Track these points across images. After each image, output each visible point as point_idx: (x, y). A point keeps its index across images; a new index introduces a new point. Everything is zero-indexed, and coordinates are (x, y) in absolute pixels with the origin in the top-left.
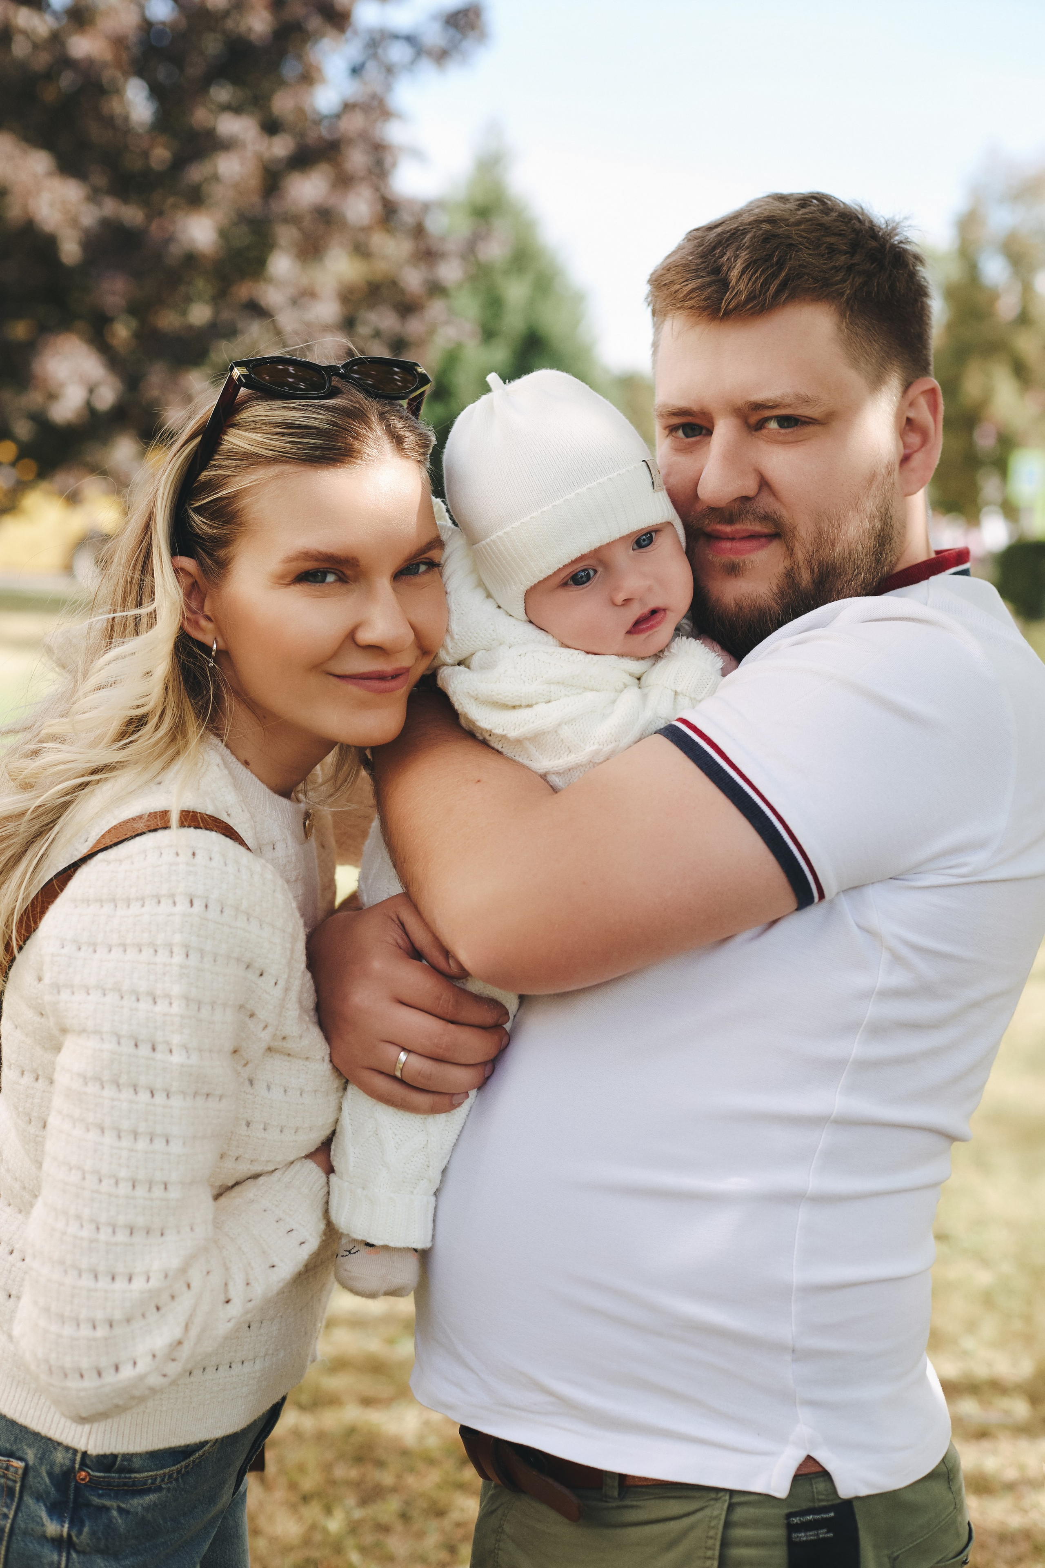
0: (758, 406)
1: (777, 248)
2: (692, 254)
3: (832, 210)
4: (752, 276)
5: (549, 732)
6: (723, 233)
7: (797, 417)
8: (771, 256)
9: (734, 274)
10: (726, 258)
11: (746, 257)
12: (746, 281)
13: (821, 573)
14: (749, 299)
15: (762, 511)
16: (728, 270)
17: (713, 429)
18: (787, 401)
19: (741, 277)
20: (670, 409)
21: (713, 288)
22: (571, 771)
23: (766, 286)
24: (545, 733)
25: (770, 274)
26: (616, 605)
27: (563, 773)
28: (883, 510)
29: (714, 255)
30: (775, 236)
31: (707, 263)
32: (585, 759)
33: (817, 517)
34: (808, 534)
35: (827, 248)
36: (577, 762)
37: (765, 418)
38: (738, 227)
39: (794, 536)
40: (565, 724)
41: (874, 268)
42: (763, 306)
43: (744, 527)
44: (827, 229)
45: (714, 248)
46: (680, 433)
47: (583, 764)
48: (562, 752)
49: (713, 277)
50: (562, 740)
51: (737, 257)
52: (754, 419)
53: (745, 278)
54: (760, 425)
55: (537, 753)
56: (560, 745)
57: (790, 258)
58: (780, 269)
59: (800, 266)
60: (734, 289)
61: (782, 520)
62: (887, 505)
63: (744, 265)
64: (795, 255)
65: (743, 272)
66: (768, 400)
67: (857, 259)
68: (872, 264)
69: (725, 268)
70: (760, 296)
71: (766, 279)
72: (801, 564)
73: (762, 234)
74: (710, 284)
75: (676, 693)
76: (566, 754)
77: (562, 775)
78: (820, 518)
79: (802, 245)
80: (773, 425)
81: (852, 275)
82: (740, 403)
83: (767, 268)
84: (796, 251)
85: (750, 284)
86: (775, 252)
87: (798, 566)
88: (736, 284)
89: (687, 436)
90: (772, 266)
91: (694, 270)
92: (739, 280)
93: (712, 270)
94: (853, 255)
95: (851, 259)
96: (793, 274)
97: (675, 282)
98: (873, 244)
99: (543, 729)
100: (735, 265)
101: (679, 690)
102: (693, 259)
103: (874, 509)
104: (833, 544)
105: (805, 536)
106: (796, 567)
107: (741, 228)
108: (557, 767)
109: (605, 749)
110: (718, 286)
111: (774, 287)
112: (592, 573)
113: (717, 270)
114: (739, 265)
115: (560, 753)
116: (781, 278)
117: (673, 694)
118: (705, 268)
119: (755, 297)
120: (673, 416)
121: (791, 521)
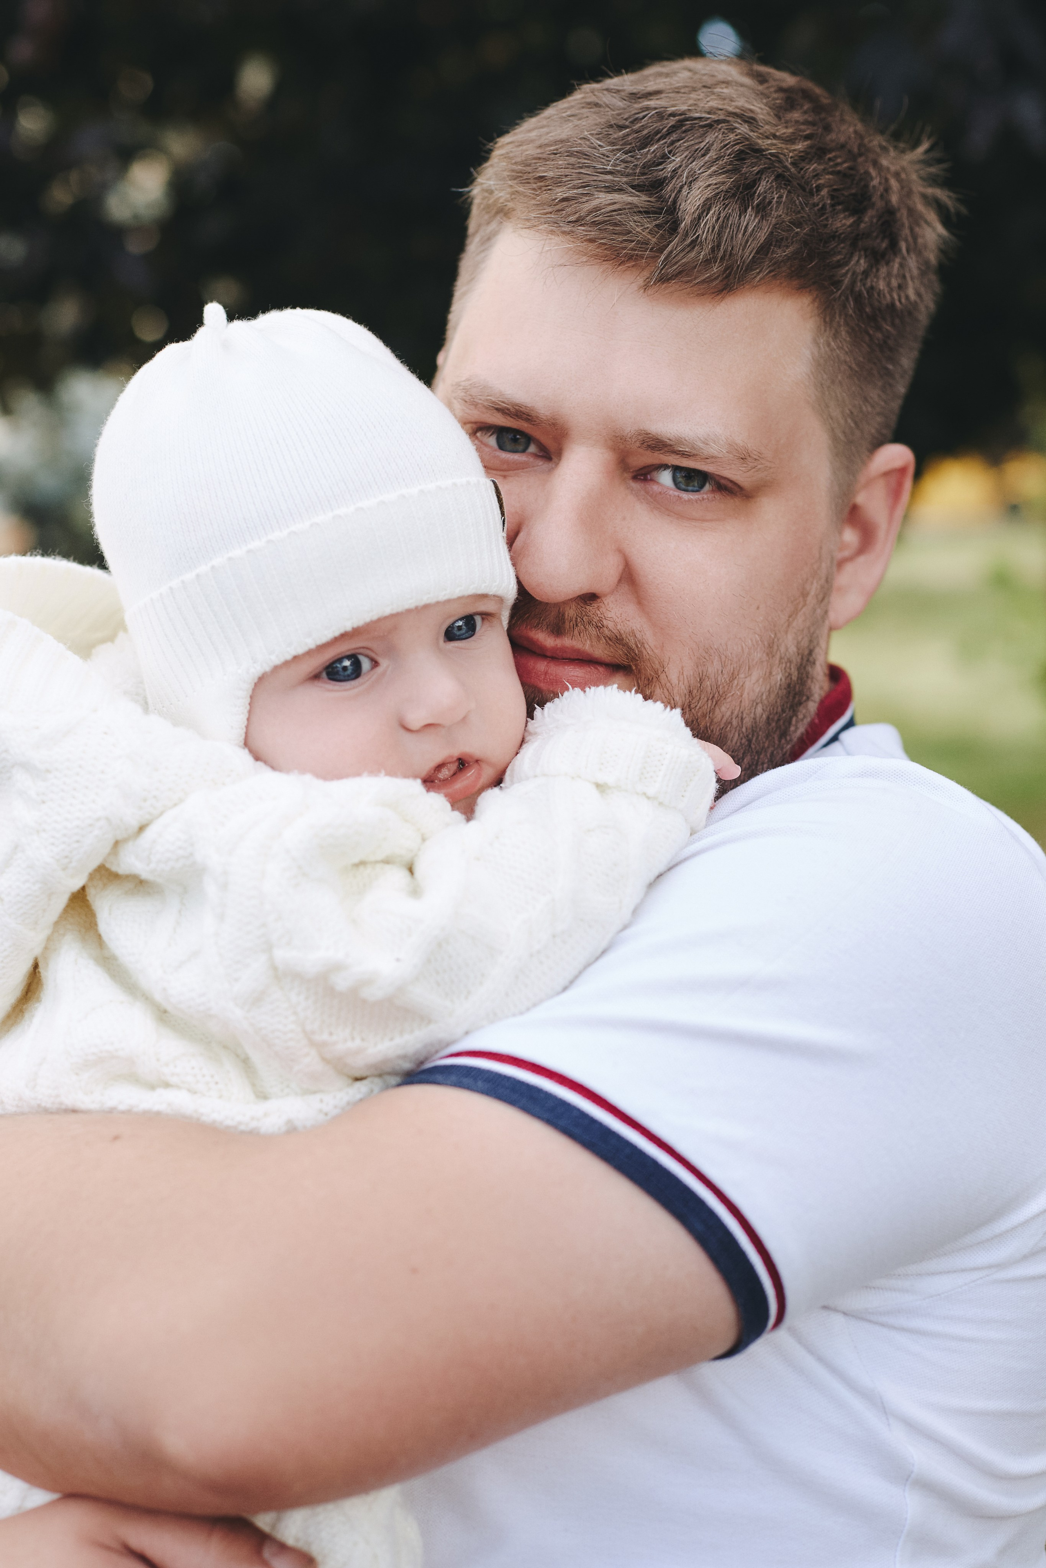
0: (656, 444)
10: (669, 165)
15: (612, 625)
26: (408, 730)
28: (805, 652)
33: (704, 654)
34: (681, 679)
37: (657, 463)
39: (656, 676)
43: (577, 644)
46: (492, 441)
54: (645, 473)
61: (643, 647)
62: (812, 645)
69: (669, 190)
80: (666, 478)
82: (629, 428)
89: (501, 447)
93: (641, 184)
103: (793, 649)
105: (675, 681)
112: (366, 664)
113: (655, 186)
118: (626, 174)
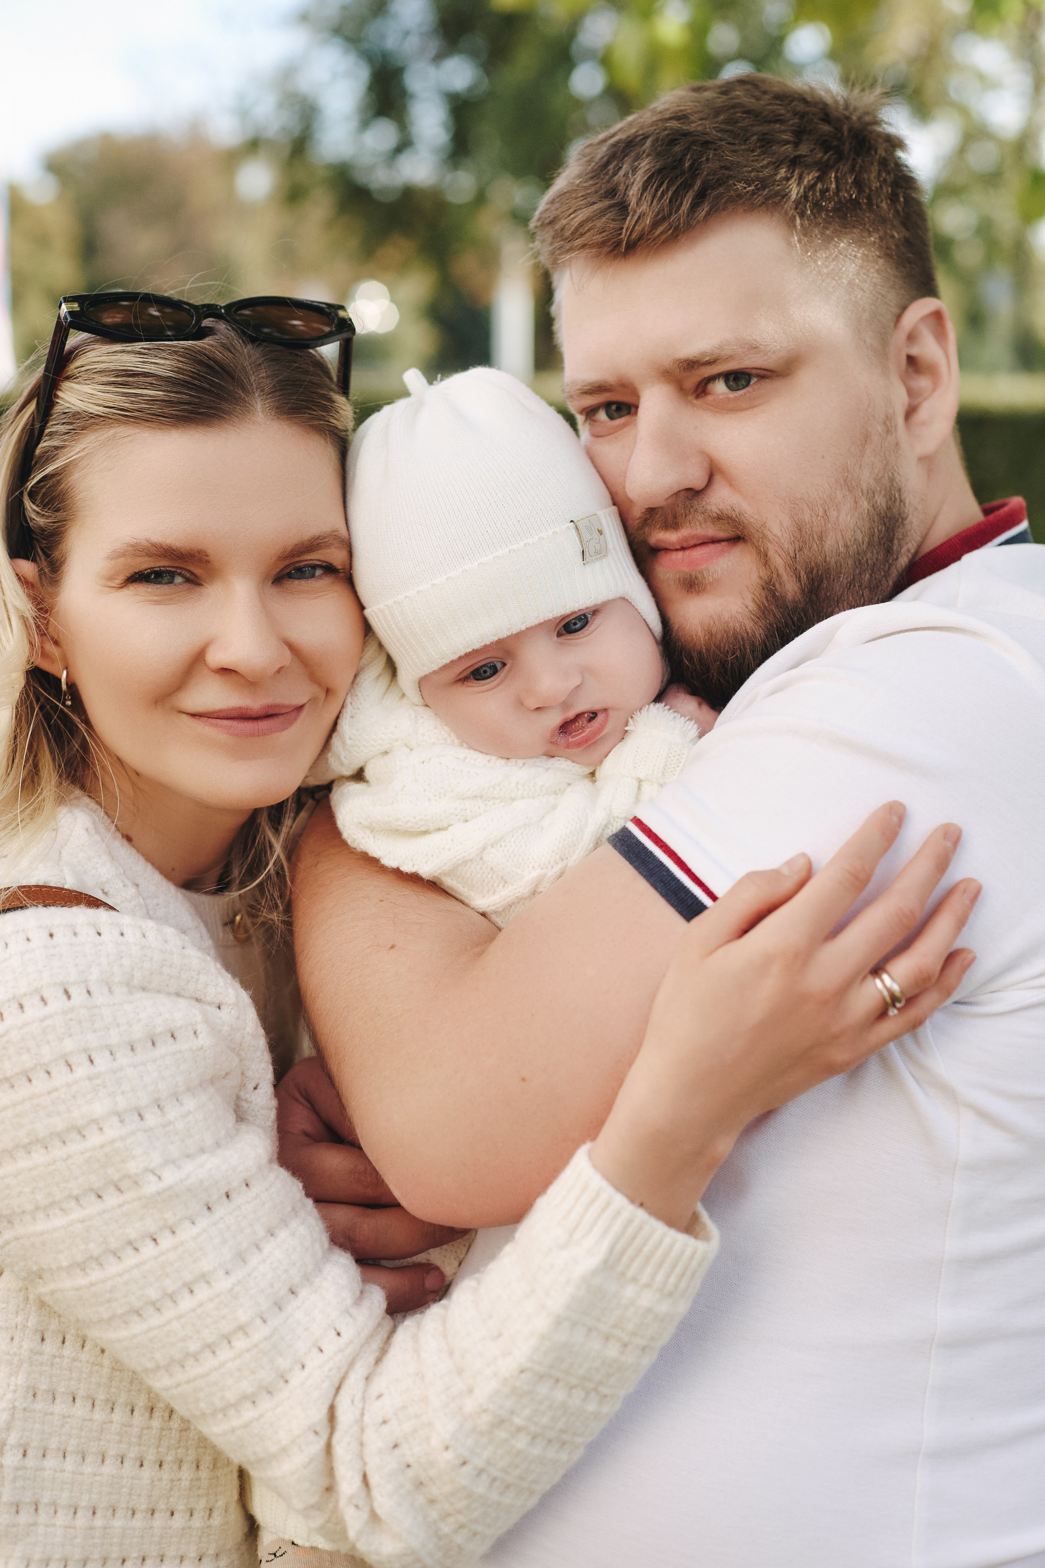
0: (691, 364)
1: (688, 149)
2: (579, 176)
3: (765, 92)
4: (657, 191)
5: (471, 860)
6: (618, 142)
7: (745, 370)
8: (681, 161)
9: (634, 192)
10: (622, 173)
11: (647, 167)
12: (649, 198)
13: (811, 580)
14: (655, 224)
15: (715, 509)
16: (626, 190)
17: (639, 402)
18: (727, 352)
19: (642, 195)
20: (579, 387)
21: (607, 217)
22: (513, 907)
23: (676, 201)
24: (466, 861)
25: (681, 184)
27: (504, 910)
28: (885, 481)
29: (607, 174)
30: (686, 134)
31: (598, 185)
32: (526, 890)
33: (793, 506)
34: (783, 530)
35: (759, 140)
36: (516, 895)
37: (705, 378)
38: (638, 131)
39: (764, 536)
40: (492, 847)
41: (829, 159)
42: (677, 228)
43: (694, 532)
44: (757, 116)
45: (608, 163)
46: (602, 416)
47: (525, 896)
48: (495, 885)
49: (607, 203)
50: (492, 869)
51: (634, 170)
52: (692, 380)
53: (648, 196)
54: (701, 389)
55: (466, 890)
56: (490, 876)
57: (707, 159)
58: (694, 177)
59: (722, 168)
60: (635, 211)
61: (742, 517)
62: (890, 474)
63: (645, 178)
64: (715, 155)
65: (645, 188)
66: (704, 354)
67: (803, 150)
68: (826, 153)
69: (622, 187)
70: (670, 214)
71: (675, 192)
72: (782, 571)
73: (668, 135)
74: (603, 212)
75: (640, 781)
76: (501, 886)
77: (503, 914)
78: (796, 506)
79: (721, 140)
80: (720, 388)
81: (796, 172)
82: (667, 362)
83: (677, 177)
84: (715, 150)
85: (655, 202)
86: (685, 155)
87: (778, 575)
88: (637, 204)
89: (611, 419)
90: (683, 173)
91: (583, 196)
92: (640, 199)
93: (605, 193)
94: (796, 145)
95: (794, 151)
96: (713, 179)
97: (560, 217)
98: (826, 128)
99: (464, 857)
100: (635, 180)
101: (642, 776)
102: (580, 182)
103: (872, 482)
104: (821, 539)
105: (779, 534)
106: (775, 576)
107: (640, 132)
108: (494, 905)
109: (550, 874)
110: (614, 213)
111: (688, 201)
113: (612, 192)
114: (639, 179)
115: (493, 886)
116: (696, 188)
117: (636, 783)
118: (596, 192)
119: (664, 219)
120: (585, 395)
121: (756, 517)
